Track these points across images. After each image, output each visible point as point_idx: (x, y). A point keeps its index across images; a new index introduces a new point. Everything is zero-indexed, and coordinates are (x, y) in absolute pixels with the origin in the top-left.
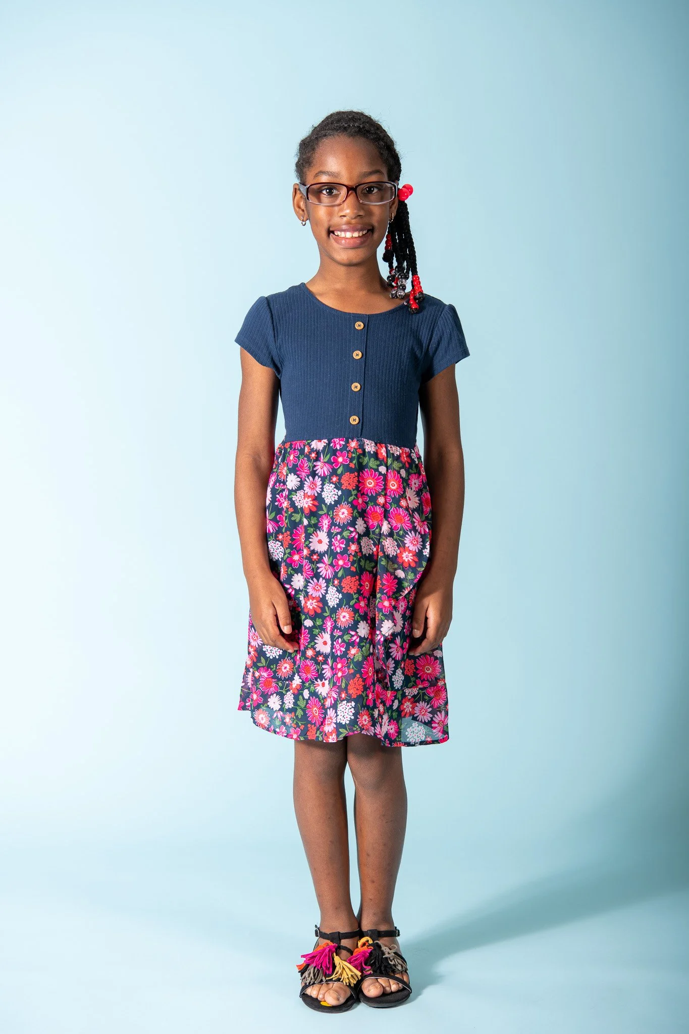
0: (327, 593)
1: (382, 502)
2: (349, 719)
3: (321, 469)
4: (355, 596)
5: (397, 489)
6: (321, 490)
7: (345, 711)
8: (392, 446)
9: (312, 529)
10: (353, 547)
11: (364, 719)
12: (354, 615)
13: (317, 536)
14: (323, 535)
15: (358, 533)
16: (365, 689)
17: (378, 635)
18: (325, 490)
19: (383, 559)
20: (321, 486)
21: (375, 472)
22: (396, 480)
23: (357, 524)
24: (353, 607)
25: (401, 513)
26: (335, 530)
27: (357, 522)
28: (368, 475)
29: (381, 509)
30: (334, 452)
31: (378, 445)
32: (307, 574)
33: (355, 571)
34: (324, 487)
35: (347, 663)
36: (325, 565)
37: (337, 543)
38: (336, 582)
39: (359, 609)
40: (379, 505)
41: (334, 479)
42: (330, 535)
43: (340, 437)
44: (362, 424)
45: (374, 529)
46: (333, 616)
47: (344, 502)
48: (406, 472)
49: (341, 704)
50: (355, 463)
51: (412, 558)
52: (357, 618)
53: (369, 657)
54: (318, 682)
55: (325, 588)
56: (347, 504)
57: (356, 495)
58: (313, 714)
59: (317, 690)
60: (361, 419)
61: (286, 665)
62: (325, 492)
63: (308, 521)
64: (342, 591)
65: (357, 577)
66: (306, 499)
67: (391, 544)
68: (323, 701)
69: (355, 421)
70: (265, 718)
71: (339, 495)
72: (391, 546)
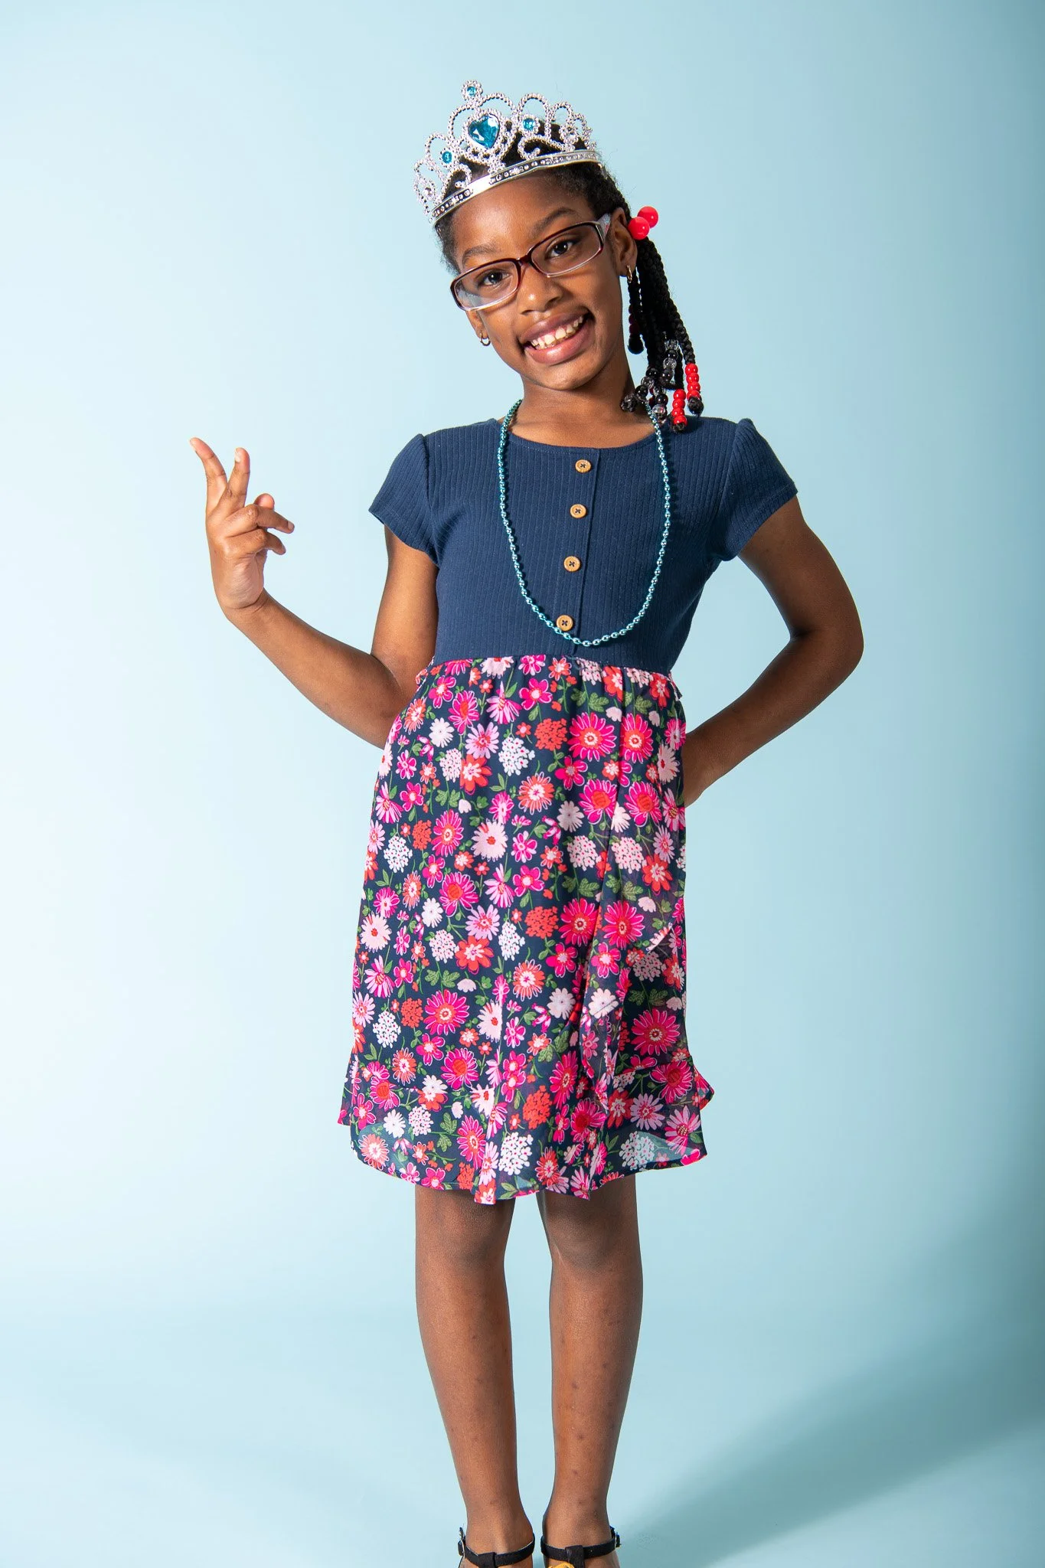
0: (500, 933)
1: (612, 773)
2: (521, 1167)
3: (500, 710)
4: (549, 944)
5: (641, 747)
6: (497, 748)
7: (514, 1151)
8: (634, 670)
9: (478, 819)
10: (551, 855)
11: (547, 1166)
12: (544, 978)
13: (486, 831)
14: (496, 829)
15: (562, 830)
16: (553, 1112)
17: (584, 1015)
18: (504, 748)
19: (610, 877)
20: (497, 742)
21: (599, 718)
22: (641, 731)
23: (560, 814)
24: (543, 962)
26: (519, 823)
27: (560, 810)
28: (588, 725)
29: (611, 786)
30: (526, 681)
31: (606, 668)
32: (467, 899)
33: (551, 897)
34: (503, 743)
35: (527, 1063)
36: (498, 883)
37: (521, 846)
38: (516, 916)
39: (554, 968)
40: (607, 778)
41: (523, 730)
42: (509, 830)
43: (536, 652)
44: (577, 630)
45: (598, 822)
46: (509, 975)
47: (539, 773)
48: (660, 716)
49: (509, 1137)
50: (563, 702)
51: (664, 874)
52: (552, 982)
53: (567, 1055)
54: (477, 1089)
55: (498, 924)
56: (545, 777)
57: (562, 761)
58: (470, 1146)
59: (476, 1106)
60: (577, 624)
61: (403, 1061)
62: (505, 753)
63: (471, 804)
64: (527, 932)
65: (555, 909)
66: (470, 765)
67: (630, 850)
68: (485, 1126)
69: (566, 625)
70: (380, 1150)
71: (531, 759)
72: (630, 854)
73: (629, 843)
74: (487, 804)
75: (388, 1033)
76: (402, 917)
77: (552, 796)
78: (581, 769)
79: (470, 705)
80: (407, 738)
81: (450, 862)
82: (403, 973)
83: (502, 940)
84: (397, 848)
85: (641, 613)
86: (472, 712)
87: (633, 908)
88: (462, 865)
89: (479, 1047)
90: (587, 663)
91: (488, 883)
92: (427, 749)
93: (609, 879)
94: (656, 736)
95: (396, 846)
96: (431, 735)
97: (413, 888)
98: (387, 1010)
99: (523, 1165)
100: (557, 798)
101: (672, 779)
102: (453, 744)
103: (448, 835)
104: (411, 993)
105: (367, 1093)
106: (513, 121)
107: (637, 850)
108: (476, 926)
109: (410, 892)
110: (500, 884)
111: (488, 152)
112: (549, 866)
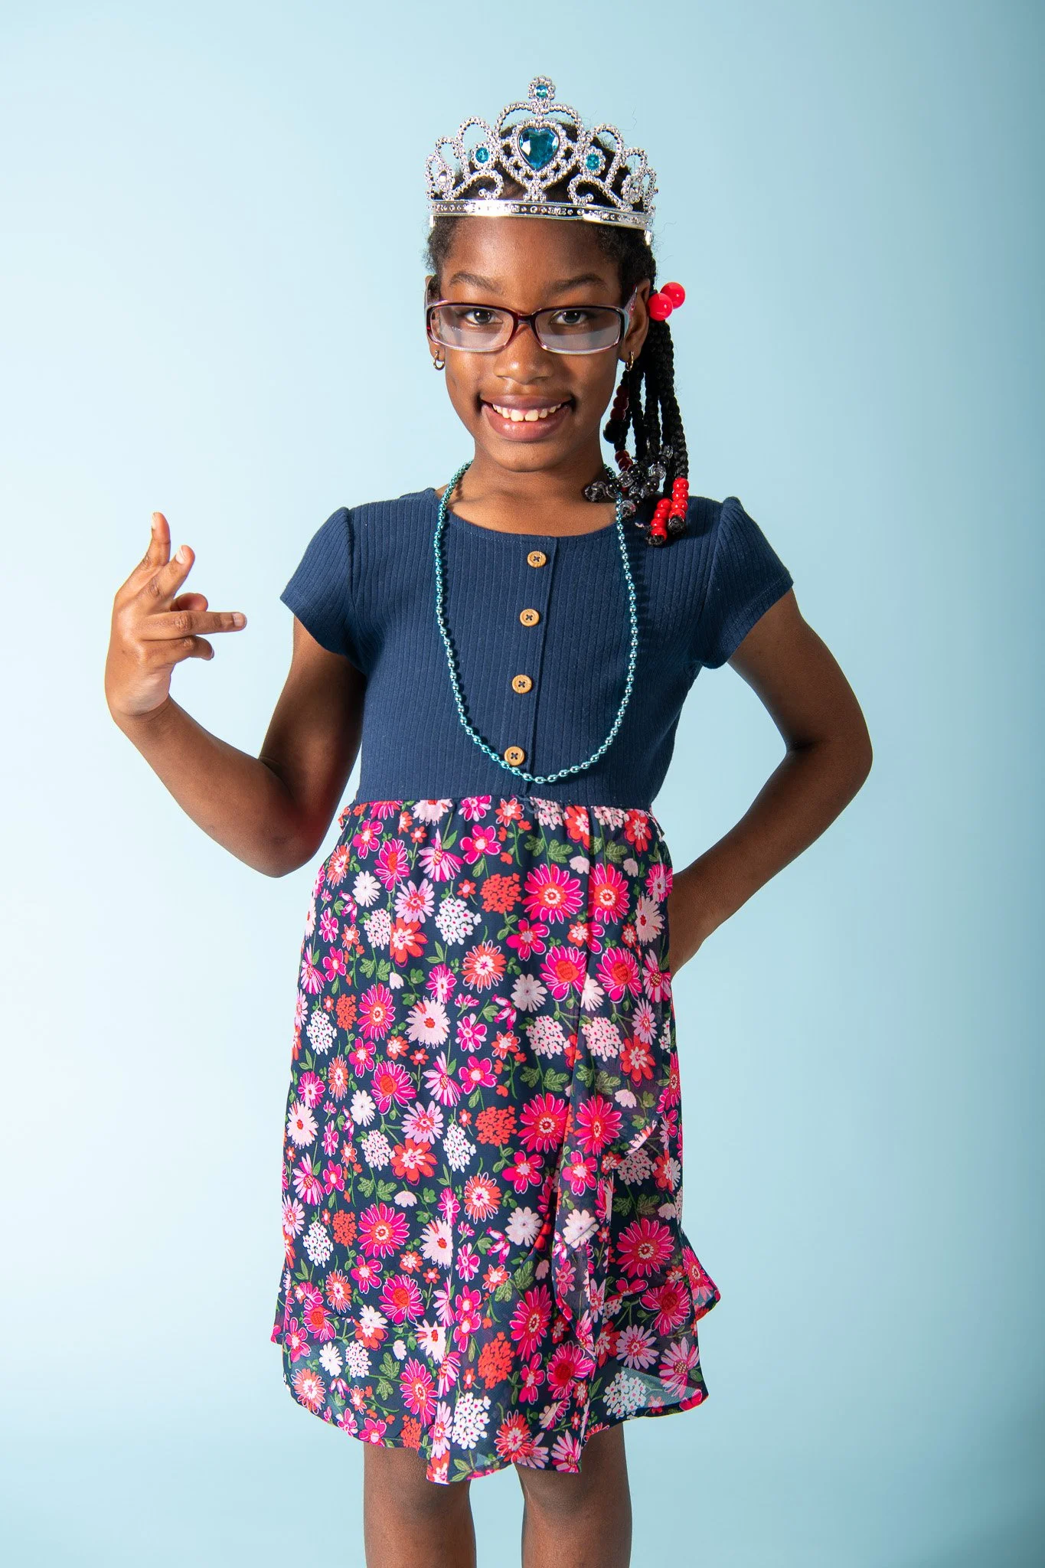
0: (445, 1136)
1: (580, 938)
2: (477, 1439)
3: (436, 864)
4: (505, 1152)
5: (615, 904)
6: (433, 910)
7: (468, 1418)
8: (604, 808)
9: (413, 997)
10: (505, 1042)
11: (511, 1436)
12: (500, 1195)
13: (424, 1011)
14: (435, 1009)
15: (519, 1010)
16: (517, 1365)
17: (557, 1242)
18: (442, 911)
19: (581, 1067)
20: (434, 903)
21: (562, 871)
22: (613, 885)
23: (515, 991)
24: (499, 1175)
26: (463, 1003)
27: (514, 986)
28: (548, 879)
29: (579, 954)
30: (468, 829)
31: (568, 808)
32: (402, 1095)
33: (506, 1094)
34: (441, 905)
35: (482, 1301)
36: (440, 1075)
37: (467, 1032)
38: (465, 1118)
39: (512, 1182)
40: (574, 944)
41: (466, 889)
42: (451, 1011)
43: (480, 793)
44: (531, 764)
45: (564, 999)
46: (458, 1190)
47: (486, 941)
48: (639, 864)
49: (462, 1398)
50: (515, 853)
51: (645, 1059)
52: (510, 1200)
53: (533, 1291)
54: (423, 1326)
55: (441, 1125)
56: (494, 946)
57: (515, 925)
58: (415, 1395)
59: (422, 1347)
60: (529, 756)
61: (337, 1285)
62: (444, 917)
63: (404, 978)
64: (478, 1139)
65: (512, 1110)
66: (400, 930)
67: (604, 1032)
68: (435, 1372)
69: (516, 758)
70: (316, 1388)
71: (476, 924)
72: (604, 1037)
73: (603, 1024)
74: (423, 979)
75: (320, 1248)
76: (330, 1110)
77: (503, 970)
78: (540, 934)
79: (400, 857)
80: (330, 892)
81: (382, 1047)
82: (332, 1178)
83: (448, 1145)
84: (319, 1025)
85: (609, 741)
86: (401, 866)
87: (609, 1103)
88: (395, 1052)
89: (424, 1274)
91: (428, 1074)
92: (349, 908)
93: (580, 1070)
94: (633, 889)
95: (319, 1022)
96: (354, 892)
97: (339, 1074)
98: (319, 1220)
99: (479, 1436)
100: (510, 972)
101: (655, 937)
102: (381, 903)
103: (378, 1015)
105: (301, 1319)
106: (575, 150)
107: (612, 1033)
108: (414, 1126)
109: (337, 1080)
110: (442, 1077)
111: (533, 173)
112: (503, 1056)
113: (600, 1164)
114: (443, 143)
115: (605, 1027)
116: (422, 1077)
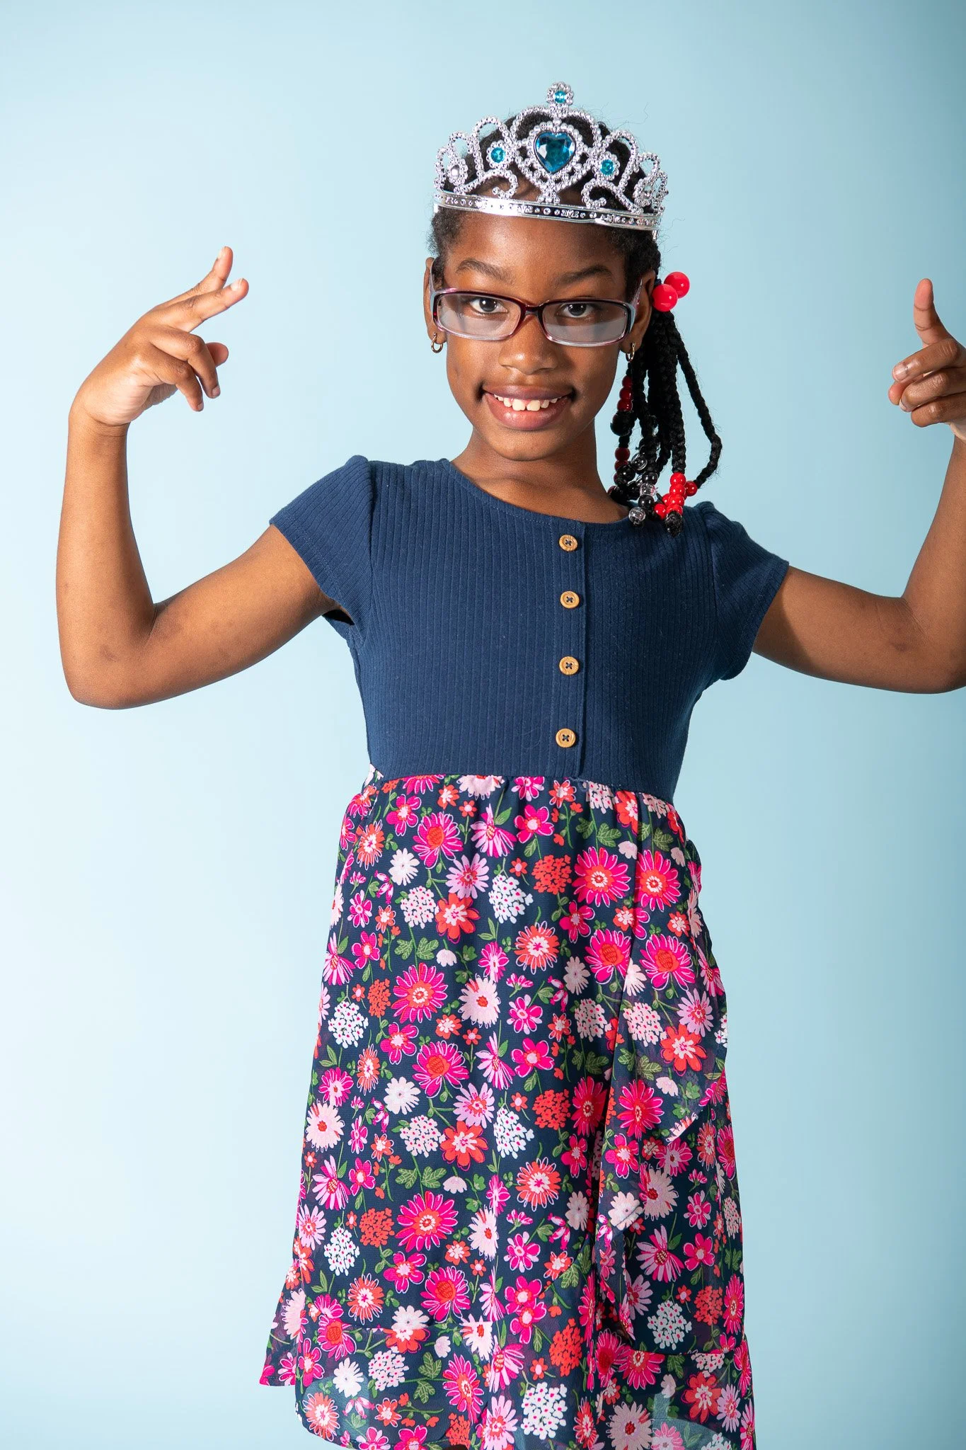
0: (494, 1120)
1: (625, 923)
2: (556, 1428)
3: (489, 839)
4: (562, 1136)
5: (663, 892)
6: (486, 885)
7: (542, 1407)
8: (651, 796)
9: (465, 975)
11: (584, 1423)
12: (559, 1180)
13: (476, 990)
14: (488, 987)
15: (571, 992)
16: (585, 1351)
17: (601, 1225)
18: (494, 887)
19: (623, 1050)
20: (486, 878)
21: (610, 855)
22: (661, 873)
23: (567, 973)
24: (557, 1160)
25: (672, 947)
27: (567, 968)
28: (595, 860)
29: (624, 938)
30: (521, 807)
31: (619, 793)
32: (455, 1075)
33: (561, 1077)
35: (544, 1290)
36: (491, 1057)
37: (521, 1013)
38: (518, 1102)
39: (569, 1166)
40: (619, 929)
41: (518, 867)
42: (503, 991)
43: (535, 775)
44: (581, 746)
45: (607, 982)
46: (510, 1177)
47: (540, 922)
49: (533, 1389)
50: (566, 835)
51: (693, 1050)
52: (568, 1185)
54: (469, 1321)
55: (492, 1109)
56: (549, 927)
57: (566, 907)
58: (462, 1393)
59: (468, 1343)
60: (580, 735)
61: (364, 1292)
62: (496, 894)
63: (456, 955)
64: (535, 1123)
65: (566, 1093)
66: (453, 906)
67: (644, 1017)
68: (480, 1370)
69: (568, 740)
70: (328, 1414)
71: (528, 905)
72: (645, 1023)
73: (643, 1010)
74: (475, 956)
75: (342, 1256)
76: (357, 1105)
77: (557, 951)
78: (588, 916)
80: (362, 875)
81: (431, 1028)
82: (360, 1177)
83: (498, 1130)
84: (347, 1017)
86: (452, 840)
87: (650, 1089)
88: (446, 1032)
89: (472, 1266)
90: (595, 786)
91: (481, 1054)
92: (385, 888)
93: (622, 1054)
94: (684, 879)
95: (346, 1014)
96: (390, 871)
97: (368, 1067)
98: (342, 1227)
99: (558, 1425)
100: (562, 954)
102: (419, 881)
103: (422, 995)
104: (372, 1201)
105: (315, 1338)
106: (591, 155)
107: (653, 1020)
108: (466, 1108)
109: (366, 1073)
110: (494, 1058)
111: (548, 176)
112: (559, 1038)
113: (641, 1149)
114: (457, 138)
115: (646, 1013)
116: (475, 1058)
